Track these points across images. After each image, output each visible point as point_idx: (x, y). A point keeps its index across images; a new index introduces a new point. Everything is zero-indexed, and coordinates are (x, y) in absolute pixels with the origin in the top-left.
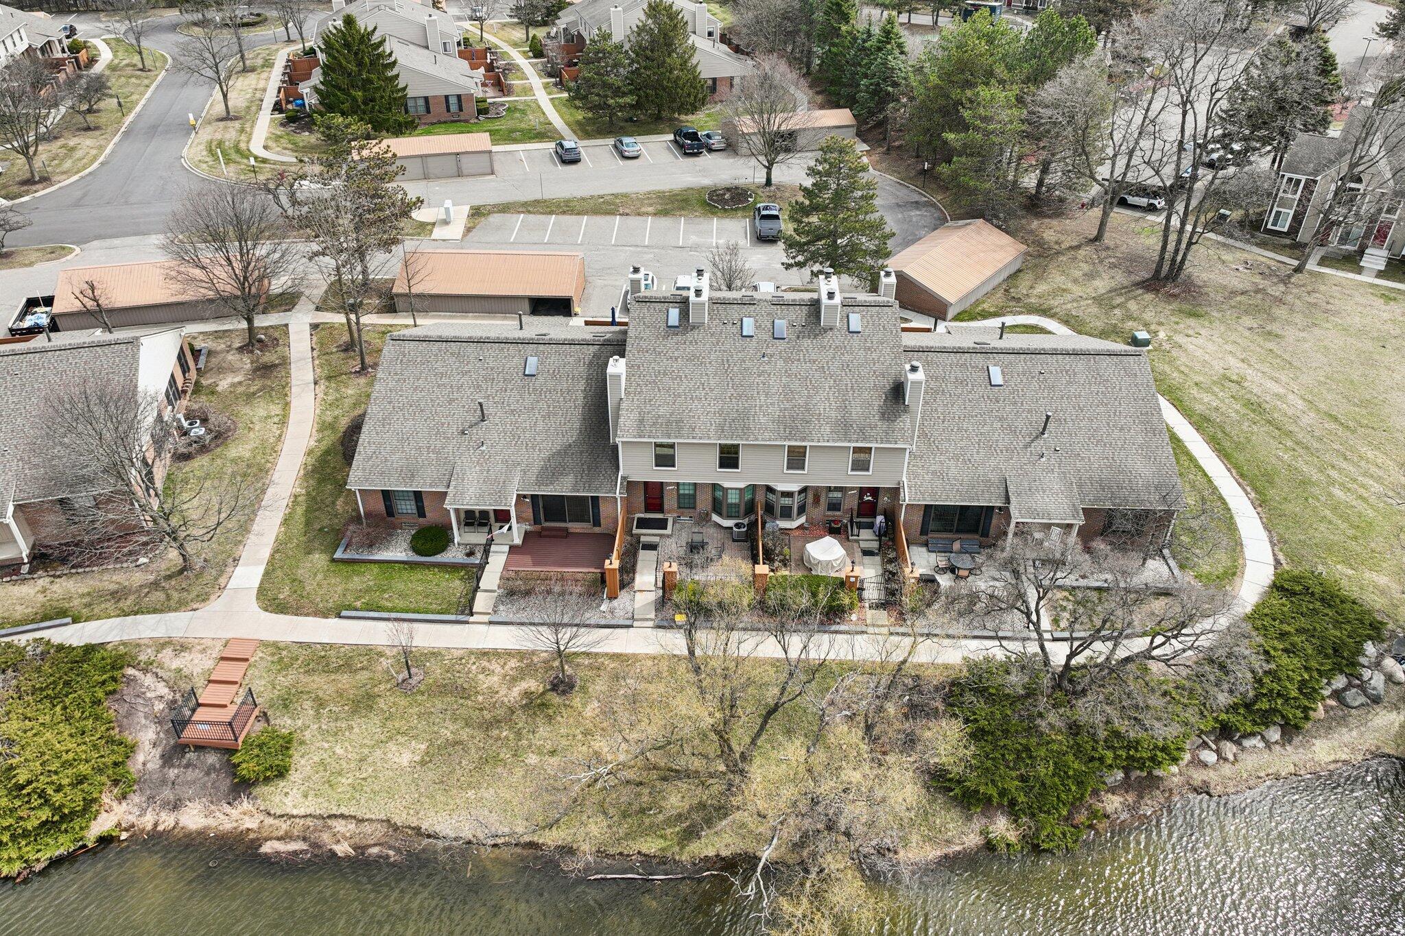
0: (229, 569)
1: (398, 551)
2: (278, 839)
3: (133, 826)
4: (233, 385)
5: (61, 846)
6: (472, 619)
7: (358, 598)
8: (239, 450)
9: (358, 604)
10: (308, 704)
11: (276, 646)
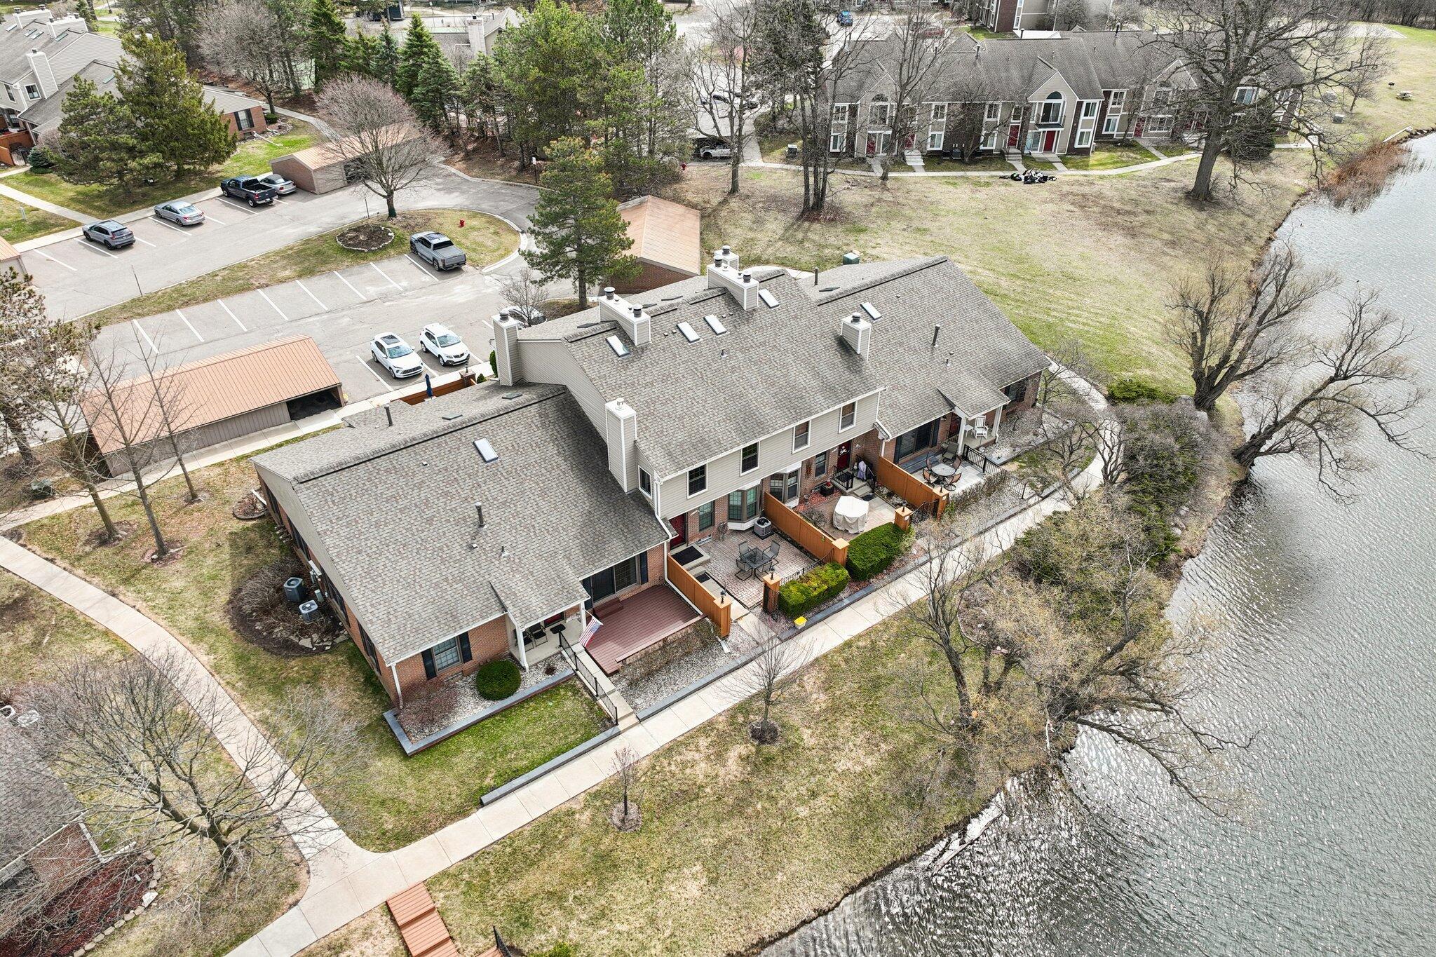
1: (473, 709)
6: (620, 728)
9: (489, 781)
10: (546, 908)
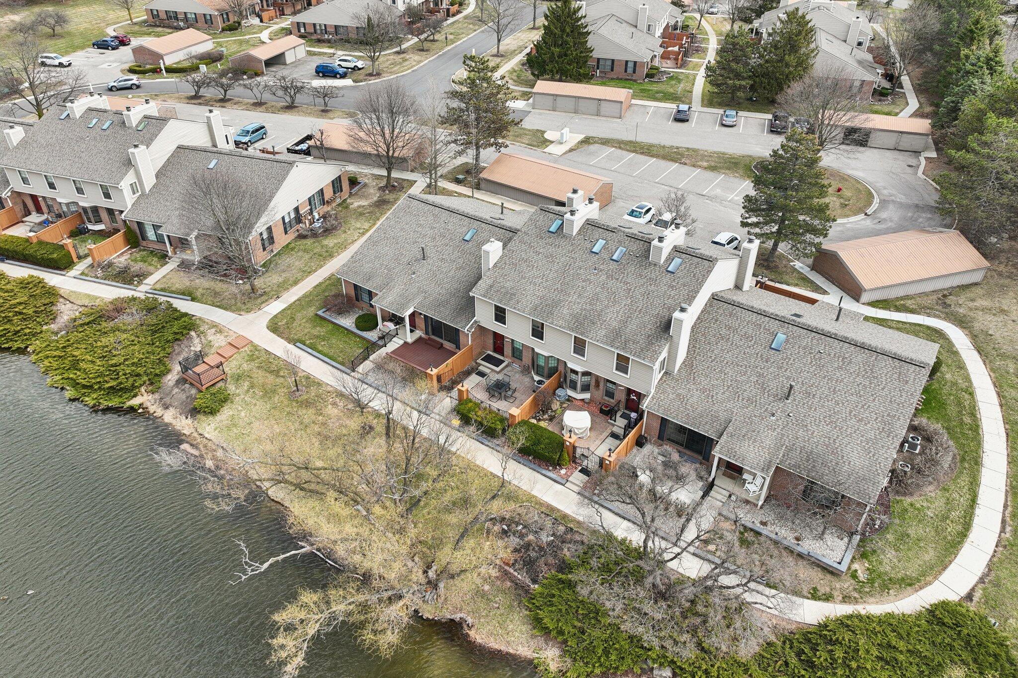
0: (271, 301)
1: (348, 322)
2: (192, 445)
3: (147, 408)
4: (359, 207)
5: (114, 402)
6: (353, 374)
7: (310, 339)
8: (330, 242)
9: (308, 342)
10: (247, 384)
11: (256, 348)
